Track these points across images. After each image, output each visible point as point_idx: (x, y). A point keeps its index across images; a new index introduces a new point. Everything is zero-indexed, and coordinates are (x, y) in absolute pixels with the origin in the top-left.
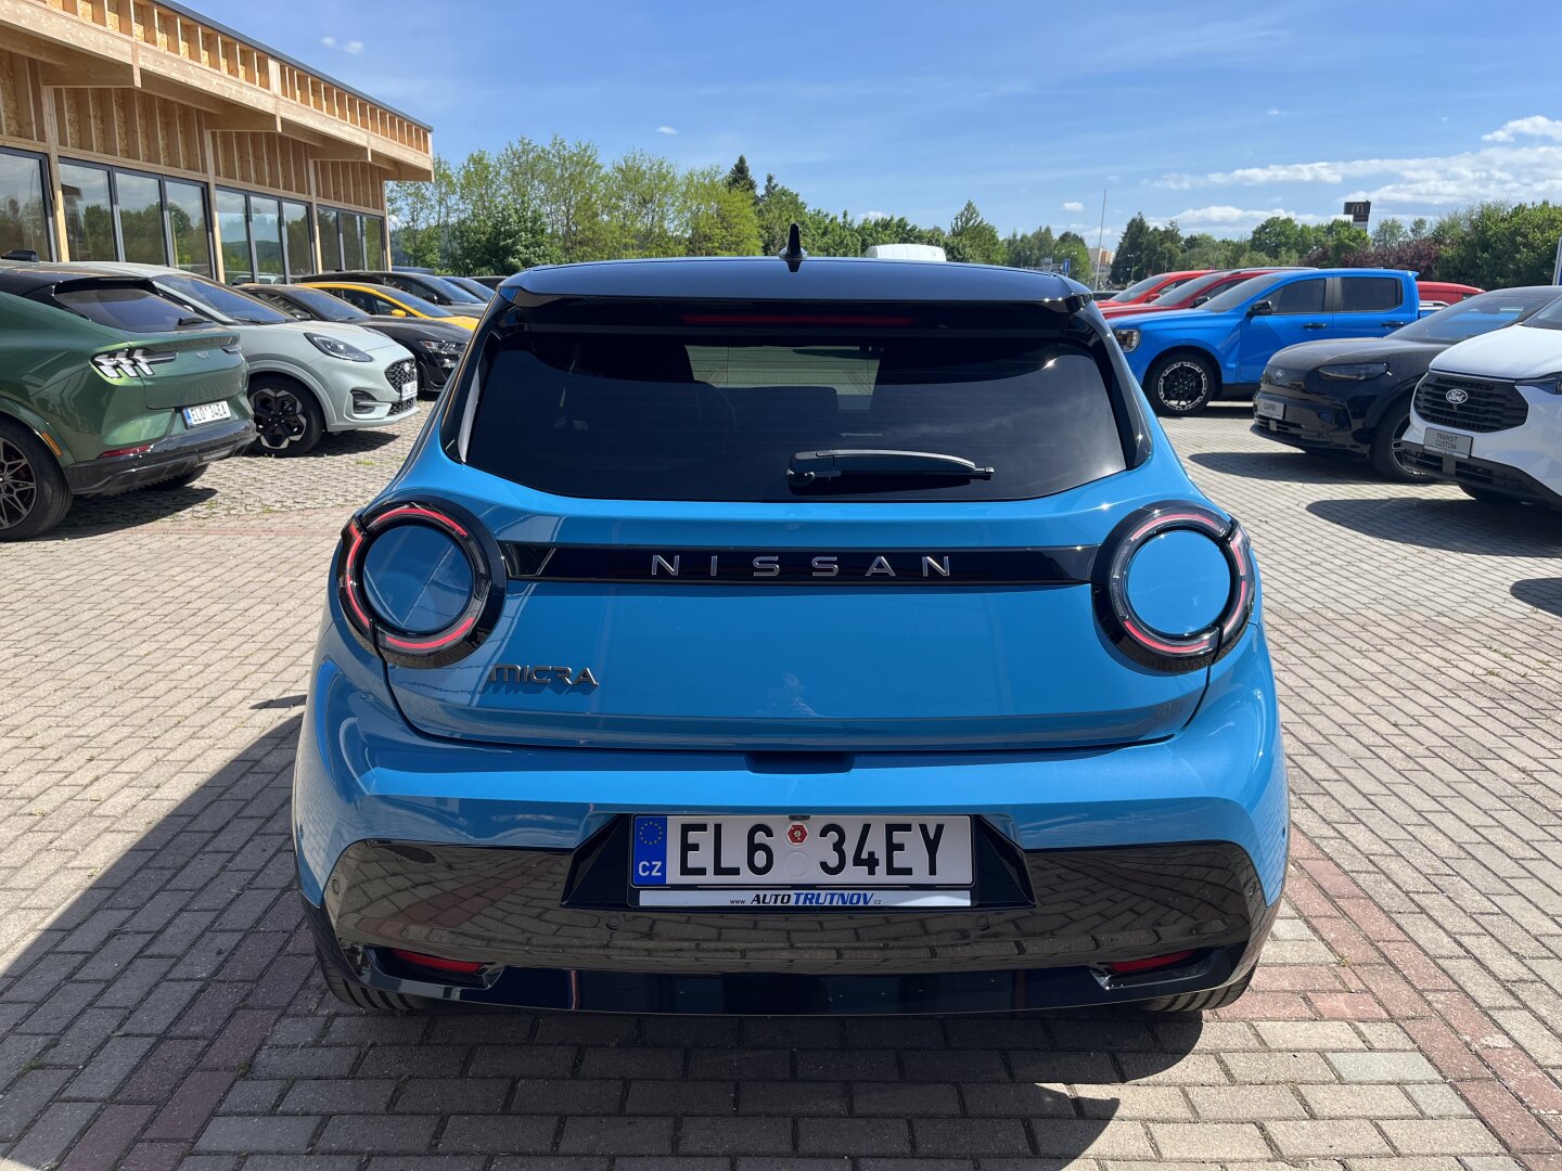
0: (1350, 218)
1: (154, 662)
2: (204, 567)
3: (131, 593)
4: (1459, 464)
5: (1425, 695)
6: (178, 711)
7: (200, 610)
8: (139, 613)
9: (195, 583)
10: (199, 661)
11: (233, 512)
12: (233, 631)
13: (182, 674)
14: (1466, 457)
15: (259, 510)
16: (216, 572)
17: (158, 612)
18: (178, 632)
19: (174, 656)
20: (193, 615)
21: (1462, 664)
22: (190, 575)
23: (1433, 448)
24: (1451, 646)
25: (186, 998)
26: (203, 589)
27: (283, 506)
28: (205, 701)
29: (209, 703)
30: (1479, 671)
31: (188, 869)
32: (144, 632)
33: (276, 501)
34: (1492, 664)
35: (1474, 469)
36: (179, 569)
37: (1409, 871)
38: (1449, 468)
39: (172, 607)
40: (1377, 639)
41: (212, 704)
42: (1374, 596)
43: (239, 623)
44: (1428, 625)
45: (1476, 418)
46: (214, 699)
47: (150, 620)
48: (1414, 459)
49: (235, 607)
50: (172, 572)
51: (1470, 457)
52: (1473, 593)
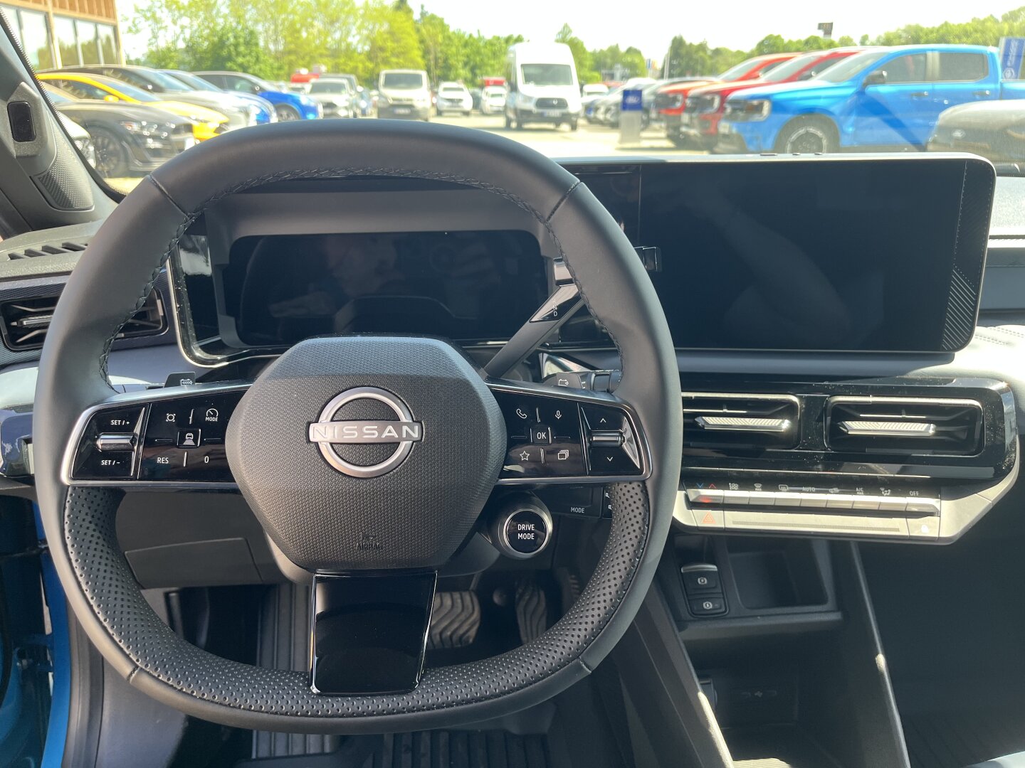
0: (821, 34)
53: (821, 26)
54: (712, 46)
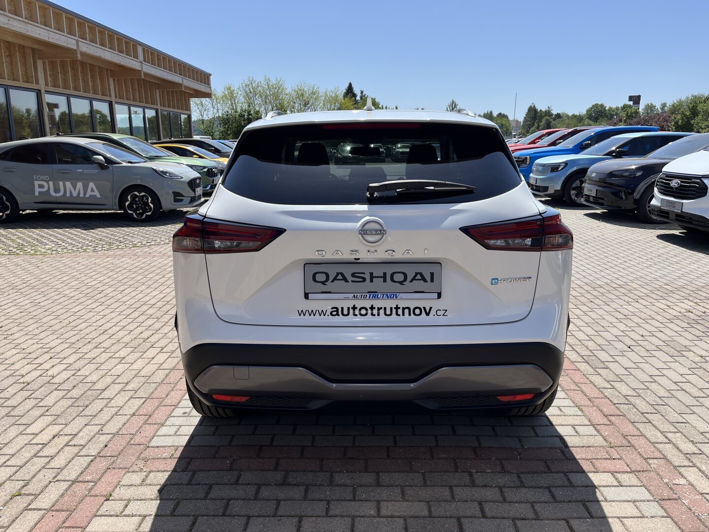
0: (631, 103)
1: (82, 314)
2: (105, 272)
3: (73, 284)
4: (677, 215)
5: (657, 322)
6: (90, 336)
7: (103, 291)
8: (76, 293)
9: (101, 279)
10: (101, 314)
11: (120, 247)
12: (116, 300)
13: (94, 320)
14: (680, 212)
15: (131, 246)
16: (110, 274)
17: (84, 292)
18: (93, 301)
19: (90, 312)
20: (100, 293)
21: (675, 308)
22: (99, 275)
23: (665, 208)
24: (671, 299)
25: (85, 465)
26: (105, 281)
27: (142, 244)
28: (102, 331)
29: (104, 332)
30: (683, 311)
31: (90, 407)
32: (77, 301)
33: (139, 242)
34: (689, 307)
35: (683, 217)
36: (94, 273)
37: (644, 403)
38: (672, 217)
39: (90, 290)
40: (636, 296)
41: (105, 333)
42: (636, 276)
43: (120, 296)
44: (660, 289)
45: (684, 194)
46: (106, 330)
47: (80, 295)
48: (656, 213)
49: (118, 289)
50: (91, 274)
51: (682, 212)
52: (683, 274)
53: (631, 98)
54: (554, 112)
